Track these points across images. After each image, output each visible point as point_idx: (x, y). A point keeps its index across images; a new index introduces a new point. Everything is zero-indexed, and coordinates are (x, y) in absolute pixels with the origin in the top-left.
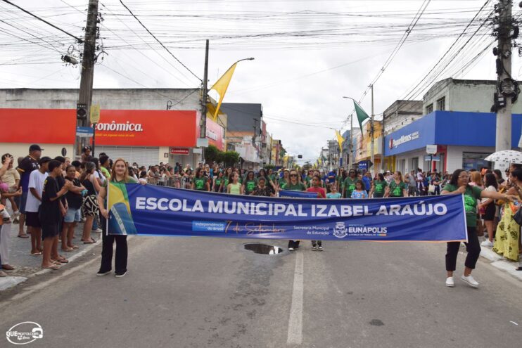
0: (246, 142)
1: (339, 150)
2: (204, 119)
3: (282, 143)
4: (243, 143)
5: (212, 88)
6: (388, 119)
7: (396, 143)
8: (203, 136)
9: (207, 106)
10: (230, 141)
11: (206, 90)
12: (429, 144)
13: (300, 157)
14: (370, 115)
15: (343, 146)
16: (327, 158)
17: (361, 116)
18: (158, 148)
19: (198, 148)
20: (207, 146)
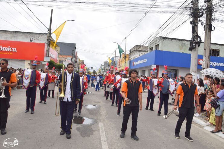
0: (68, 60)
1: (109, 66)
2: (48, 47)
3: (84, 62)
4: (67, 60)
5: (53, 33)
6: (132, 53)
7: (136, 63)
8: (48, 56)
9: (50, 42)
10: (60, 59)
11: (50, 34)
12: (153, 64)
13: (92, 68)
14: (124, 51)
15: (111, 64)
16: (103, 69)
17: (121, 51)
18: (25, 61)
19: (45, 61)
20: (49, 61)
